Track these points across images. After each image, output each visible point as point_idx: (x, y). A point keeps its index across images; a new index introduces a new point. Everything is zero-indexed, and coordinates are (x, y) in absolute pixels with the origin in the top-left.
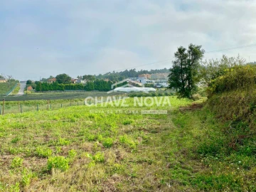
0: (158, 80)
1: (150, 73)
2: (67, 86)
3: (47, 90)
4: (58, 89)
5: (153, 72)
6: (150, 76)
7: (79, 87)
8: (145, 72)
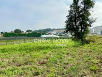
0: (60, 33)
1: (57, 30)
2: (19, 34)
3: (9, 36)
4: (15, 36)
5: (58, 29)
6: (57, 31)
7: (25, 35)
8: (55, 29)
